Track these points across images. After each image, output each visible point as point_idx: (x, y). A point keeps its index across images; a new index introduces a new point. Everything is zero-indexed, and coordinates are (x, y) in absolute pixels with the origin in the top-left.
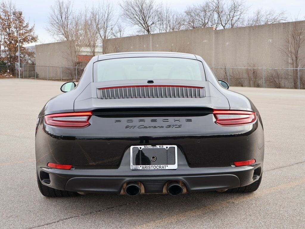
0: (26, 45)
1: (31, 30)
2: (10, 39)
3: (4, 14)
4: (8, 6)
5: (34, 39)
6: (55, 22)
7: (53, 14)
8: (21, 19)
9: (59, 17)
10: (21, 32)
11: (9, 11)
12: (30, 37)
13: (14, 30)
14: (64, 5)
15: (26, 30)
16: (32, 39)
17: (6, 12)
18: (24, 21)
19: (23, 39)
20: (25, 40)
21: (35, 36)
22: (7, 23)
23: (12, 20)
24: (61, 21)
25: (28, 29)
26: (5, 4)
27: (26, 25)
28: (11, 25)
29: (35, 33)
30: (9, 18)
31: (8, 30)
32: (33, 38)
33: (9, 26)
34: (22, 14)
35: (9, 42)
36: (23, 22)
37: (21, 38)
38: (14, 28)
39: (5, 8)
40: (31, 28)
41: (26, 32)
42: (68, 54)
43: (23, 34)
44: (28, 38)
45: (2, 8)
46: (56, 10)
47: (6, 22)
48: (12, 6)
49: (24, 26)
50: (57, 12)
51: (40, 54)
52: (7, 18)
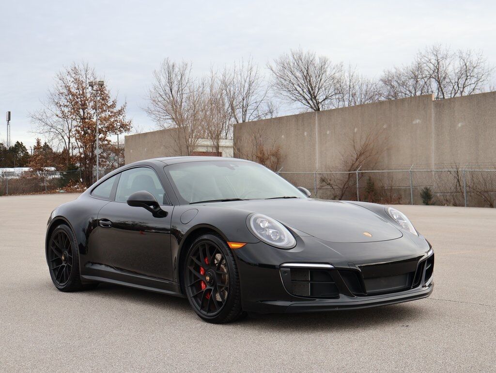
1: (120, 112)
2: (84, 127)
3: (76, 86)
4: (83, 73)
5: (124, 127)
6: (160, 99)
7: (157, 84)
8: (105, 93)
9: (168, 89)
10: (103, 115)
11: (84, 81)
12: (118, 124)
13: (92, 112)
14: (176, 70)
15: (112, 112)
16: (121, 127)
17: (78, 82)
18: (109, 97)
19: (106, 127)
20: (111, 128)
21: (126, 121)
22: (81, 101)
23: (88, 95)
24: (171, 95)
25: (115, 110)
26: (77, 68)
27: (112, 103)
28: (88, 104)
29: (126, 118)
30: (83, 93)
31: (81, 111)
32: (123, 125)
33: (84, 106)
34: (103, 85)
35: (83, 133)
36: (107, 98)
37: (102, 126)
38: (92, 109)
39: (77, 77)
40: (120, 109)
41: (111, 115)
42: (176, 151)
43: (106, 119)
44: (115, 125)
45: (73, 75)
46: (162, 78)
47: (79, 100)
48: (90, 72)
49: (109, 105)
50: (164, 81)
51: (131, 151)
52: (81, 92)
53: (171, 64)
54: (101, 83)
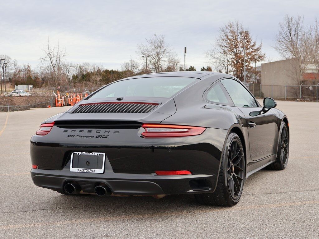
0: (253, 65)
1: (258, 49)
2: (236, 59)
3: (231, 35)
4: (235, 26)
5: (261, 58)
6: (283, 40)
7: (282, 31)
8: (249, 38)
9: (288, 33)
10: (248, 51)
11: (236, 31)
12: (257, 56)
13: (241, 49)
14: (294, 21)
15: (253, 49)
16: (259, 58)
17: (233, 32)
18: (251, 40)
19: (250, 58)
20: (253, 59)
21: (262, 54)
22: (235, 43)
23: (239, 40)
24: (290, 37)
25: (255, 48)
26: (232, 24)
27: (253, 44)
28: (238, 45)
29: (262, 52)
30: (236, 38)
31: (235, 50)
32: (260, 57)
33: (236, 46)
34: (248, 33)
35: (236, 62)
36: (250, 41)
37: (248, 58)
38: (241, 48)
39: (232, 29)
40: (258, 47)
41: (252, 51)
42: (293, 73)
43: (250, 54)
44: (255, 57)
45: (230, 28)
46: (284, 27)
47: (234, 42)
48: (239, 26)
49: (251, 45)
50: (286, 29)
51: (265, 73)
52: (235, 38)
53: (290, 18)
54: (246, 32)
